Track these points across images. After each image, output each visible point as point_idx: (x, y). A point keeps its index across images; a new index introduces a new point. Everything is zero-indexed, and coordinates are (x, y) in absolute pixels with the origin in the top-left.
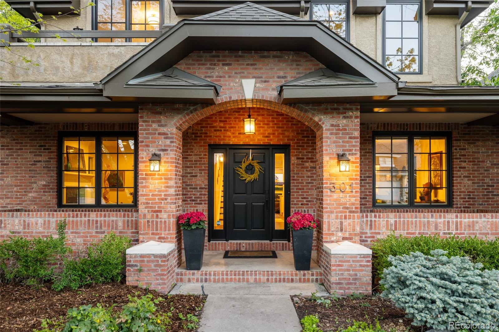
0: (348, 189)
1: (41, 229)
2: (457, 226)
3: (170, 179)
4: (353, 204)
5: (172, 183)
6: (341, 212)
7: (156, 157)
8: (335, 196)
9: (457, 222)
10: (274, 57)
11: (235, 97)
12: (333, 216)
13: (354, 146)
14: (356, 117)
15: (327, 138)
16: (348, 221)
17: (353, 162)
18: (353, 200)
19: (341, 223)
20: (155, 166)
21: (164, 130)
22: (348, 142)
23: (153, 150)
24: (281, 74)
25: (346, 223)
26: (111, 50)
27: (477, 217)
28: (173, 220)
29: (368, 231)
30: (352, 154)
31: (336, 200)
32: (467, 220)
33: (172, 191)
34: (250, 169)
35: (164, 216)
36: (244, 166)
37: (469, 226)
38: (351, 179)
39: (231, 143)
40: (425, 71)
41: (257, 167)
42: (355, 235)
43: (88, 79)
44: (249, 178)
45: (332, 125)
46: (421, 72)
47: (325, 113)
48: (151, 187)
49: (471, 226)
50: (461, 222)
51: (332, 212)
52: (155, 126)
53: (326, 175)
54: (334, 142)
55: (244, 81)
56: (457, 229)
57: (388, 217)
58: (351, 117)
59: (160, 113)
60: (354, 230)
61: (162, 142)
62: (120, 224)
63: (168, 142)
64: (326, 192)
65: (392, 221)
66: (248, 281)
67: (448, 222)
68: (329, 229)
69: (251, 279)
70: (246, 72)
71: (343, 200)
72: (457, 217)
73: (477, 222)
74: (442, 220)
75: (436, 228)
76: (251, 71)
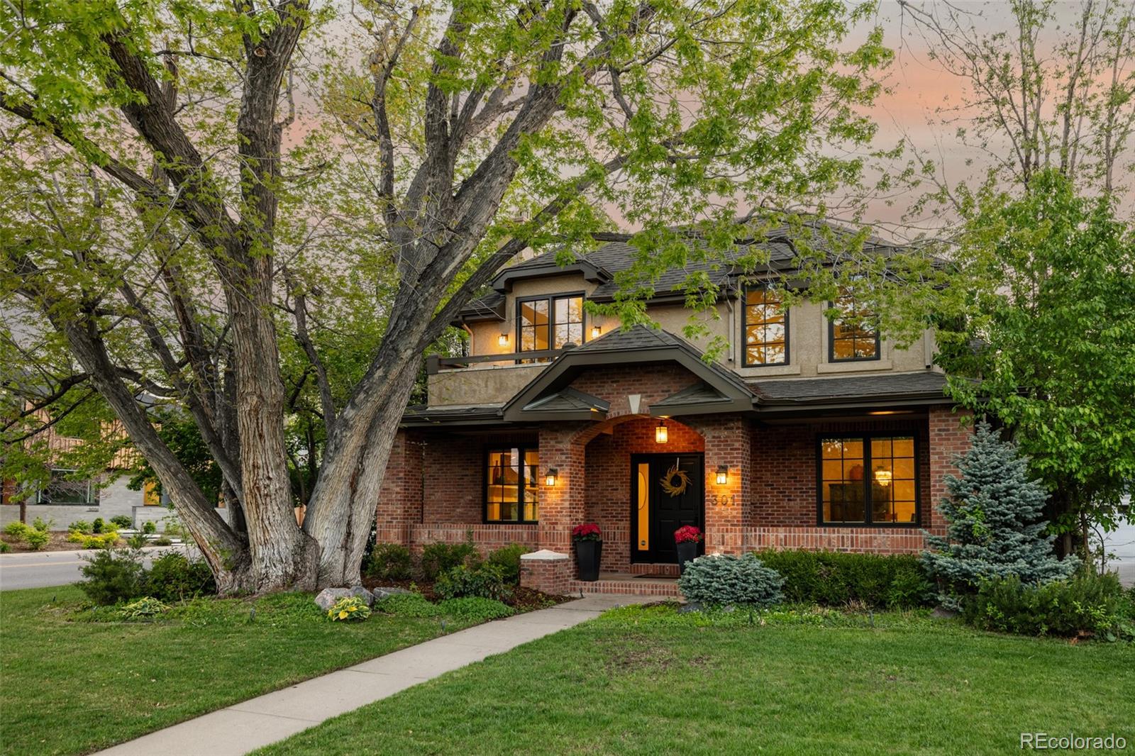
0: (730, 500)
1: (460, 540)
2: (852, 542)
3: (565, 493)
4: (734, 517)
5: (567, 496)
6: (723, 525)
7: (553, 473)
8: (717, 509)
9: (852, 538)
10: (659, 371)
11: (622, 413)
12: (715, 529)
13: (735, 458)
14: (738, 428)
15: (710, 450)
16: (730, 534)
17: (734, 474)
18: (734, 513)
19: (723, 536)
20: (550, 481)
21: (560, 446)
22: (729, 454)
23: (551, 465)
24: (665, 388)
25: (728, 536)
26: (518, 372)
27: (875, 532)
28: (567, 532)
29: (757, 547)
30: (734, 466)
31: (718, 513)
32: (864, 535)
33: (567, 504)
34: (676, 481)
35: (560, 527)
36: (669, 477)
37: (866, 542)
38: (732, 492)
39: (654, 451)
40: (883, 356)
41: (684, 478)
42: (737, 548)
43: (500, 400)
44: (676, 491)
45: (714, 437)
46: (878, 358)
47: (707, 425)
48: (549, 500)
49: (869, 542)
50: (857, 537)
51: (714, 525)
52: (552, 443)
53: (707, 488)
54: (716, 454)
55: (631, 397)
56: (852, 546)
57: (777, 531)
58: (732, 428)
59: (557, 431)
60: (736, 544)
61: (559, 458)
62: (525, 536)
63: (564, 457)
64: (708, 505)
65: (782, 536)
66: (634, 592)
67: (843, 537)
68: (711, 542)
69: (637, 591)
70: (632, 388)
71: (725, 513)
72: (852, 532)
73: (875, 538)
74: (836, 535)
75: (829, 544)
76: (637, 386)
